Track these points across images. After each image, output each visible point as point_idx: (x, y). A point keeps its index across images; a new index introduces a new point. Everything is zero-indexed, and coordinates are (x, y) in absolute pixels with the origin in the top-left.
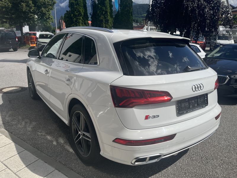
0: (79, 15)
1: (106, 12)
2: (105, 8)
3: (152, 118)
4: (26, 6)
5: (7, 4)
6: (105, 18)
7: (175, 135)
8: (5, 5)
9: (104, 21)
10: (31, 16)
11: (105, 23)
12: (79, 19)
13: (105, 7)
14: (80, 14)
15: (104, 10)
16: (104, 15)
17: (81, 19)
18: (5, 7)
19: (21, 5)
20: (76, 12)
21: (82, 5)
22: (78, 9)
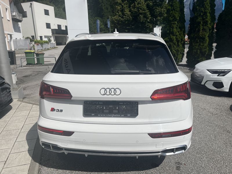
0: (173, 20)
1: (205, 13)
2: (204, 9)
3: (56, 111)
4: (144, 17)
5: (129, 17)
6: (203, 19)
7: (73, 132)
8: (128, 19)
9: (202, 22)
10: (148, 25)
11: (203, 25)
12: (174, 24)
13: (204, 7)
14: (175, 19)
15: (202, 12)
16: (202, 17)
17: (175, 24)
18: (128, 20)
19: (139, 17)
20: (171, 18)
21: (178, 9)
22: (173, 14)
